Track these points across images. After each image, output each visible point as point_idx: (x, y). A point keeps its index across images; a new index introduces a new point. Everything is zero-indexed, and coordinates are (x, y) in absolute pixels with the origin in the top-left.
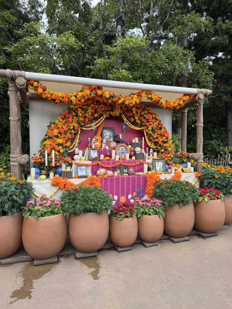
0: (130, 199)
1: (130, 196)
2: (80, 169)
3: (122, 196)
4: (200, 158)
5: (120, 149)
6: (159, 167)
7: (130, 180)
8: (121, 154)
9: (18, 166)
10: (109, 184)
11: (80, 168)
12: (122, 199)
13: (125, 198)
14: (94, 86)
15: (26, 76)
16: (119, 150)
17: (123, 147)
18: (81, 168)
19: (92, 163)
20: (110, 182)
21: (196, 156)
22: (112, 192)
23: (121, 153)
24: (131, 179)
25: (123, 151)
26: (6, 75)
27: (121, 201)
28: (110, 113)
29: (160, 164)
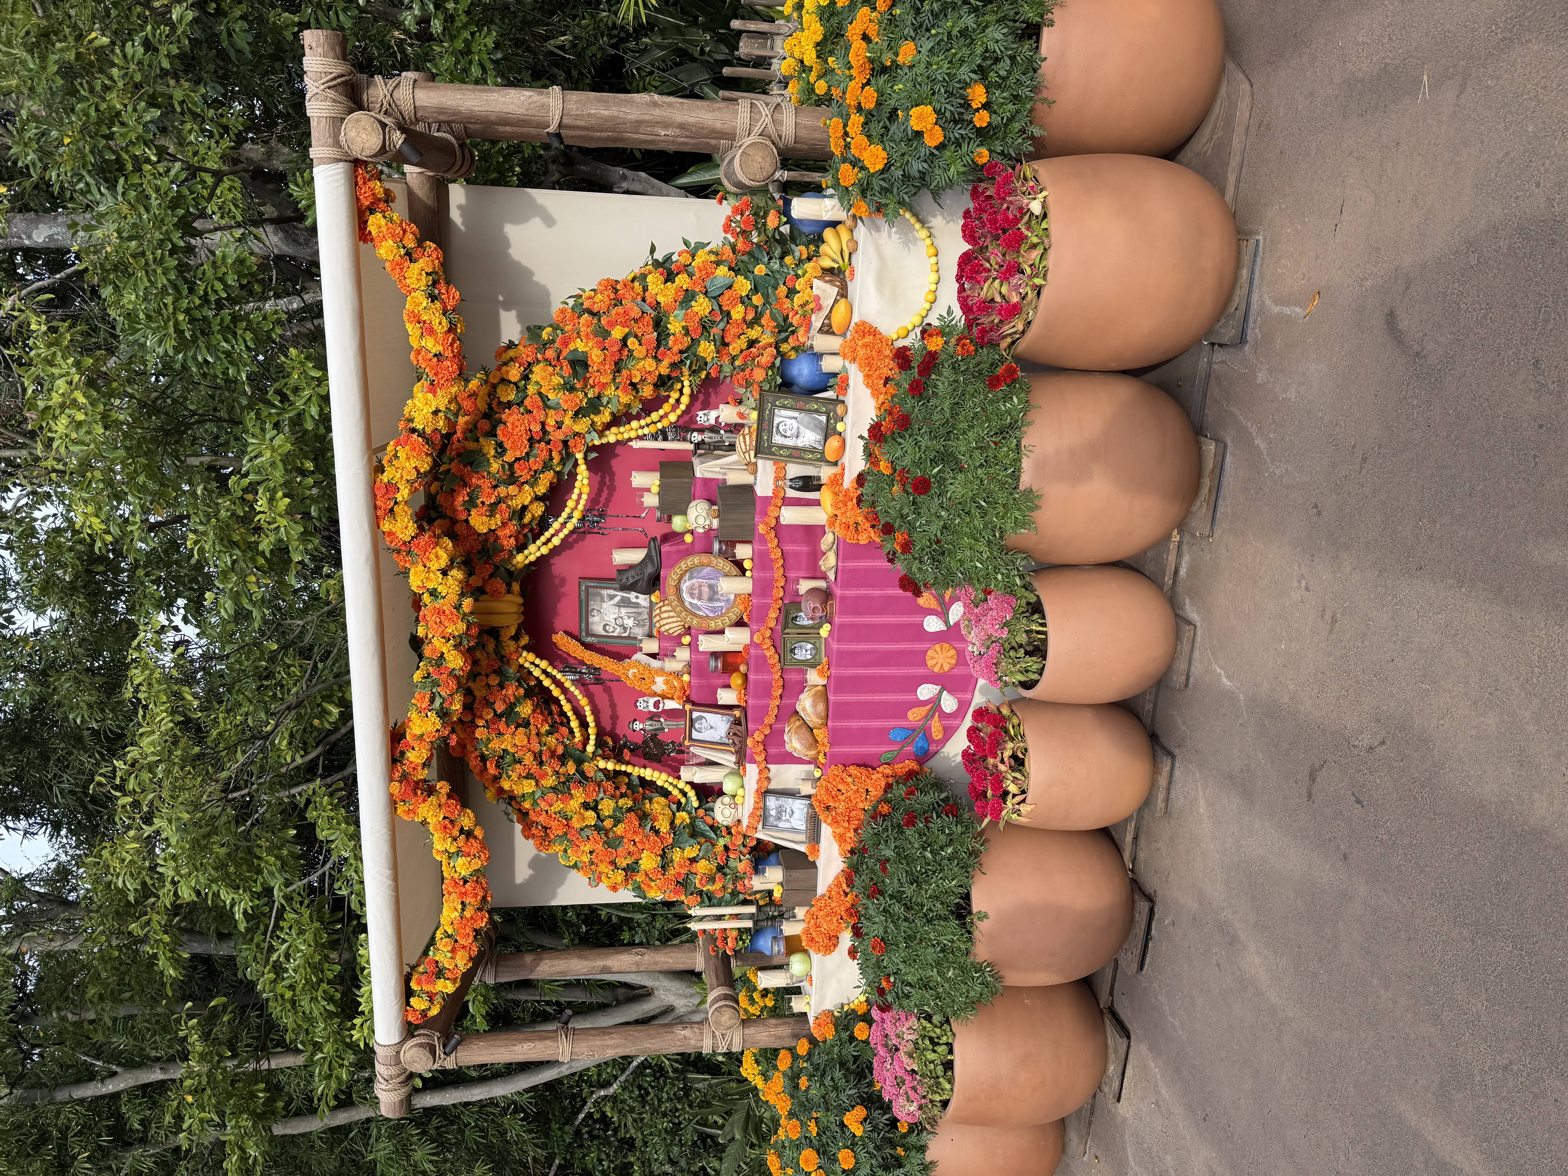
0: (946, 622)
1: (932, 624)
2: (779, 818)
3: (924, 664)
4: (771, 130)
5: (695, 601)
6: (802, 429)
7: (852, 625)
8: (718, 600)
9: (747, 1031)
10: (863, 723)
11: (771, 819)
12: (941, 661)
13: (937, 647)
14: (396, 787)
15: (395, 1038)
16: (700, 609)
17: (684, 587)
18: (773, 813)
19: (753, 761)
20: (849, 717)
21: (756, 166)
22: (900, 711)
23: (711, 599)
24: (848, 619)
25: (706, 590)
26: (402, 1101)
27: (946, 668)
28: (512, 638)
29: (788, 421)
